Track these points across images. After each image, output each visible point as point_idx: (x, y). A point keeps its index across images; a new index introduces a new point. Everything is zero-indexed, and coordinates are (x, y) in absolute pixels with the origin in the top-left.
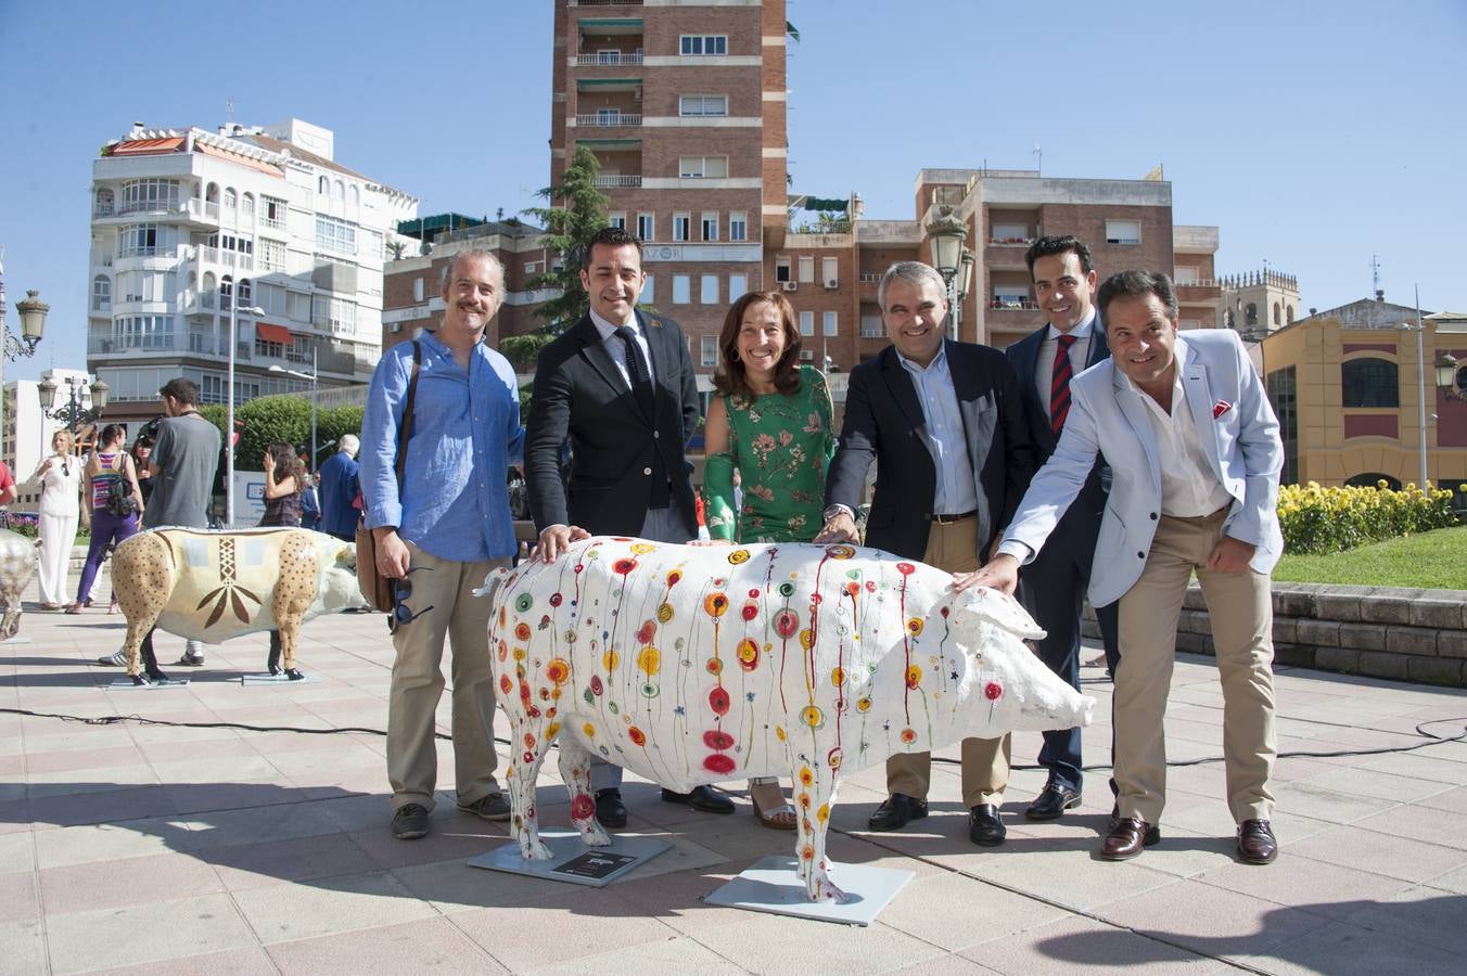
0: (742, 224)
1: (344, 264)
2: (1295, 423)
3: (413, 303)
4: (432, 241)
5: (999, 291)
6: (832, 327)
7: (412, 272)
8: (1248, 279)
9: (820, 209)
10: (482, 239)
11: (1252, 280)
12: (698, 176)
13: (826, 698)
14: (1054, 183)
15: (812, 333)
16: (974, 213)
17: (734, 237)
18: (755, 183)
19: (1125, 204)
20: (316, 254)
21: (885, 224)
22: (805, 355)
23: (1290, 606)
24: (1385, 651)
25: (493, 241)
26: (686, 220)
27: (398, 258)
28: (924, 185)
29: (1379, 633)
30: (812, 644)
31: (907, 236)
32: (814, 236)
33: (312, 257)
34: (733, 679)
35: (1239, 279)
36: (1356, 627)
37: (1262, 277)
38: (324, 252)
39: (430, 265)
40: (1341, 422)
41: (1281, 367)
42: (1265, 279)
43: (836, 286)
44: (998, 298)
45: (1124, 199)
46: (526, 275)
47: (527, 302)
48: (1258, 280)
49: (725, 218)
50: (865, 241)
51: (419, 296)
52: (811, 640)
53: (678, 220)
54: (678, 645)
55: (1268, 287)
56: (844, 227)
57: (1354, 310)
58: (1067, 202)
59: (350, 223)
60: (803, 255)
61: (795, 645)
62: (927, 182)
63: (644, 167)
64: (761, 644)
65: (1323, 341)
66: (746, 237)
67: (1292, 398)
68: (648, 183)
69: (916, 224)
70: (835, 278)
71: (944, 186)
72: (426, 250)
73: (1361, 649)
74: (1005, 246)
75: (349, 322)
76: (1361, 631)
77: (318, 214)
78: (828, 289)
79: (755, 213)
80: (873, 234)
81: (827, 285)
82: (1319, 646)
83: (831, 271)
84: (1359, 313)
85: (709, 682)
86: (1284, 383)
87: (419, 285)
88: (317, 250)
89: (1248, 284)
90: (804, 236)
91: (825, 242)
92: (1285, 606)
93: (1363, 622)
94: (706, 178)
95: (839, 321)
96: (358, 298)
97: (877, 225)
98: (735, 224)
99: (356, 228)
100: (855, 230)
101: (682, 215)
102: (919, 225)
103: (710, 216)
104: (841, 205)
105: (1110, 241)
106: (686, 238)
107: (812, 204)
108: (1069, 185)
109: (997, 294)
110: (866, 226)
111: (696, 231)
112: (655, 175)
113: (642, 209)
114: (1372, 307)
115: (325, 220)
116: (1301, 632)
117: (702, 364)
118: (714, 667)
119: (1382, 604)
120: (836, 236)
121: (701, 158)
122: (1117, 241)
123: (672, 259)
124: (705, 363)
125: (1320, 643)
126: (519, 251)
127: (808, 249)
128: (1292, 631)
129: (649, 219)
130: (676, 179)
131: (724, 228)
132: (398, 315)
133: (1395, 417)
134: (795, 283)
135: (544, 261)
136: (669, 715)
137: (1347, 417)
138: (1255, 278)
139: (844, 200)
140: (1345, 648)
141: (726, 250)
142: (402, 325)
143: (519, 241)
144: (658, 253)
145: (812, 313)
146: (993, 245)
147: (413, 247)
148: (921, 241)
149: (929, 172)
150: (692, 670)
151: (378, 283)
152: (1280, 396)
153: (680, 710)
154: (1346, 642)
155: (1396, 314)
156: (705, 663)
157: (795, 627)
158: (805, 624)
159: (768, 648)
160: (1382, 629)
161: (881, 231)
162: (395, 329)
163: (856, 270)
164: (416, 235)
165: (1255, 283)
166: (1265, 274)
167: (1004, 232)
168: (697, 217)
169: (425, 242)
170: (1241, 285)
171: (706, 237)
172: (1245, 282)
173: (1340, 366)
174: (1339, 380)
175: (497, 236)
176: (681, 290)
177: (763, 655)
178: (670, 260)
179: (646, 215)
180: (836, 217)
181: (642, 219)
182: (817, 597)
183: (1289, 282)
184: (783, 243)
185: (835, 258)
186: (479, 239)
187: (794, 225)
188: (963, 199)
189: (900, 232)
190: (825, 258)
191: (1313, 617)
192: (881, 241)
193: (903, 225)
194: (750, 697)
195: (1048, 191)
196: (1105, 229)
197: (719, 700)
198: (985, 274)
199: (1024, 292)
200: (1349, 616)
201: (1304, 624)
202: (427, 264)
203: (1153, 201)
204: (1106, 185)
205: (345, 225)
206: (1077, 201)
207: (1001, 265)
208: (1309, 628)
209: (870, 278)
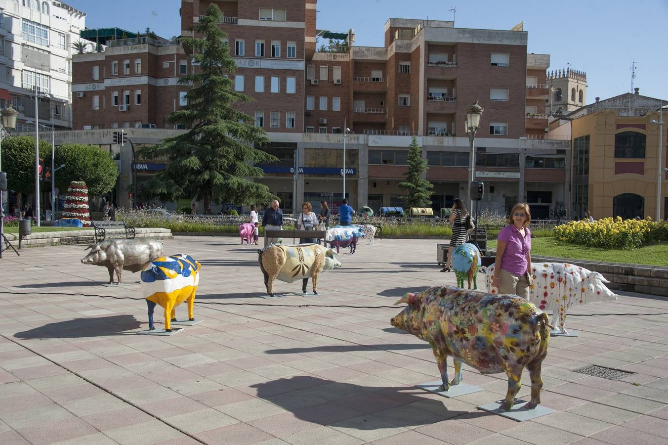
0: (293, 48)
1: (42, 52)
2: (588, 166)
3: (93, 81)
4: (105, 44)
5: (432, 90)
6: (337, 105)
7: (92, 62)
8: (558, 74)
9: (331, 38)
10: (137, 46)
11: (560, 75)
12: (269, 19)
13: (568, 293)
14: (464, 31)
15: (326, 109)
16: (419, 46)
17: (289, 56)
18: (301, 25)
19: (502, 44)
20: (23, 45)
21: (368, 49)
22: (322, 121)
23: (625, 271)
24: (659, 287)
25: (144, 48)
26: (262, 45)
27: (81, 52)
28: (391, 27)
29: (657, 281)
30: (565, 283)
31: (380, 56)
32: (329, 54)
33: (20, 46)
34: (549, 290)
35: (552, 74)
36: (649, 279)
37: (566, 73)
38: (29, 43)
39: (104, 59)
40: (613, 165)
41: (581, 136)
42: (568, 74)
43: (340, 83)
44: (431, 94)
45: (501, 41)
46: (164, 69)
47: (165, 85)
48: (564, 75)
49: (284, 44)
50: (357, 58)
51: (96, 76)
52: (565, 282)
53: (258, 44)
54: (538, 283)
55: (569, 79)
56: (345, 49)
57: (621, 99)
58: (471, 42)
59: (43, 26)
60: (322, 65)
61: (562, 284)
62: (392, 26)
63: (239, 13)
64: (555, 283)
65: (606, 122)
66: (295, 56)
67: (587, 152)
68: (242, 22)
69: (385, 49)
70: (339, 78)
71: (402, 29)
72: (99, 49)
73: (651, 286)
74: (435, 65)
75: (46, 88)
76: (651, 280)
77: (23, 19)
78: (335, 84)
79: (301, 42)
80: (362, 54)
81: (335, 82)
82: (635, 285)
83: (337, 75)
84: (624, 101)
85: (544, 291)
86: (583, 143)
87: (96, 70)
88: (25, 42)
89: (558, 77)
90: (323, 54)
91: (334, 58)
92: (623, 271)
93: (651, 277)
94: (274, 21)
95: (341, 102)
96: (51, 73)
97: (364, 49)
98: (289, 48)
99: (48, 30)
100: (351, 51)
101: (260, 42)
102: (387, 50)
103: (277, 44)
104: (343, 36)
105: (492, 64)
106: (262, 55)
107: (327, 35)
108: (472, 32)
109: (430, 92)
110: (357, 50)
111: (268, 52)
112: (245, 18)
113: (238, 37)
114: (632, 98)
115: (28, 23)
116: (629, 280)
117: (271, 126)
118: (545, 288)
119: (658, 271)
120: (341, 54)
121: (271, 9)
122: (496, 64)
123: (254, 67)
124: (272, 126)
125: (635, 284)
126: (159, 54)
127: (326, 62)
128: (626, 280)
129: (241, 43)
130: (258, 21)
131: (284, 50)
132: (82, 88)
133: (643, 164)
134: (318, 80)
135: (175, 61)
136: (535, 297)
137: (617, 164)
138: (562, 74)
139: (346, 33)
140: (645, 286)
141: (285, 63)
142: (85, 93)
143: (159, 48)
144: (247, 63)
145: (326, 98)
146: (430, 65)
147: (90, 47)
148: (388, 59)
149: (393, 20)
150: (541, 288)
151: (67, 67)
152: (580, 150)
153: (538, 296)
154: (646, 283)
155: (645, 102)
156: (543, 287)
157: (562, 280)
158: (564, 280)
159: (556, 284)
160: (658, 279)
161: (366, 53)
162: (81, 95)
163: (352, 75)
164: (93, 40)
165: (562, 77)
166: (568, 71)
167: (436, 58)
168: (268, 43)
169: (99, 44)
170: (554, 78)
171: (274, 55)
172: (556, 75)
173: (614, 137)
174: (613, 143)
175: (147, 45)
176: (259, 84)
177: (555, 286)
178: (253, 67)
179: (240, 41)
180: (340, 43)
181: (237, 43)
182: (566, 274)
183: (582, 76)
184: (312, 58)
185: (340, 67)
186: (135, 46)
187: (318, 47)
188: (412, 38)
189: (376, 54)
190: (334, 67)
191: (634, 275)
192: (366, 58)
193: (378, 50)
194: (552, 294)
195: (461, 35)
196: (490, 57)
197: (546, 294)
198: (424, 81)
199: (445, 91)
200: (646, 275)
201: (630, 277)
202: (102, 58)
203: (517, 43)
204: (492, 33)
205: (41, 28)
206: (475, 41)
207: (433, 76)
208: (632, 279)
209: (359, 79)
